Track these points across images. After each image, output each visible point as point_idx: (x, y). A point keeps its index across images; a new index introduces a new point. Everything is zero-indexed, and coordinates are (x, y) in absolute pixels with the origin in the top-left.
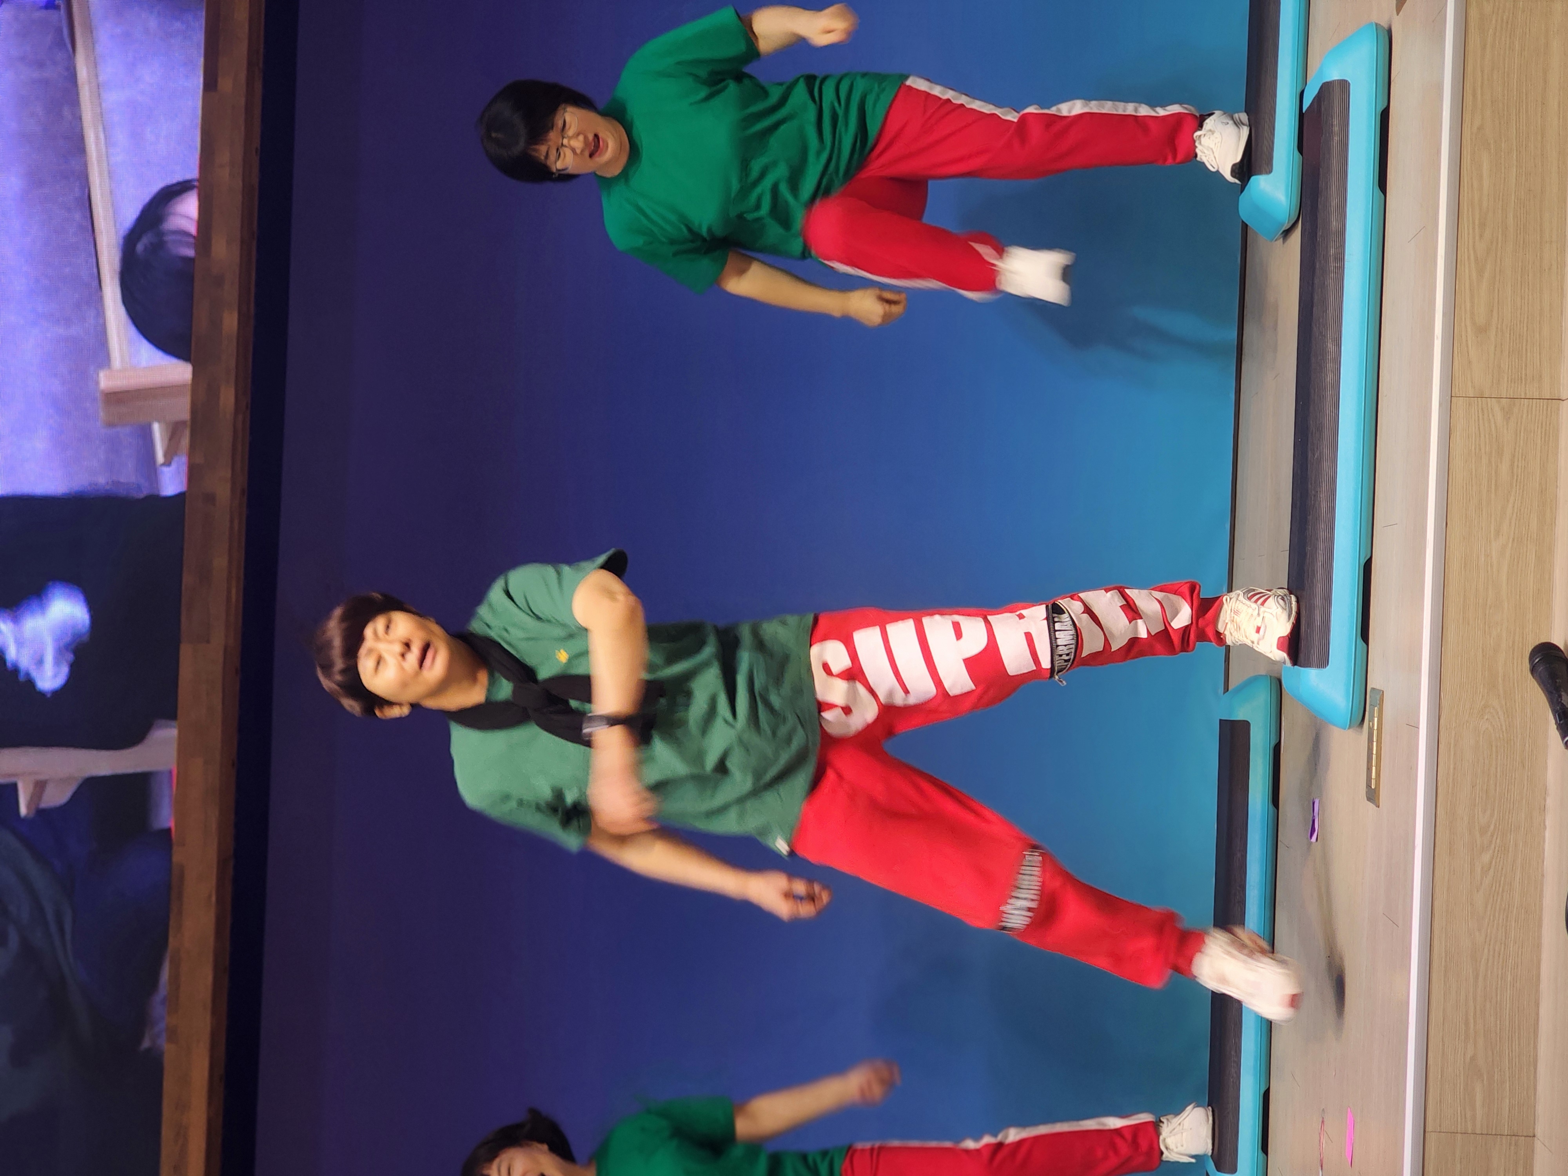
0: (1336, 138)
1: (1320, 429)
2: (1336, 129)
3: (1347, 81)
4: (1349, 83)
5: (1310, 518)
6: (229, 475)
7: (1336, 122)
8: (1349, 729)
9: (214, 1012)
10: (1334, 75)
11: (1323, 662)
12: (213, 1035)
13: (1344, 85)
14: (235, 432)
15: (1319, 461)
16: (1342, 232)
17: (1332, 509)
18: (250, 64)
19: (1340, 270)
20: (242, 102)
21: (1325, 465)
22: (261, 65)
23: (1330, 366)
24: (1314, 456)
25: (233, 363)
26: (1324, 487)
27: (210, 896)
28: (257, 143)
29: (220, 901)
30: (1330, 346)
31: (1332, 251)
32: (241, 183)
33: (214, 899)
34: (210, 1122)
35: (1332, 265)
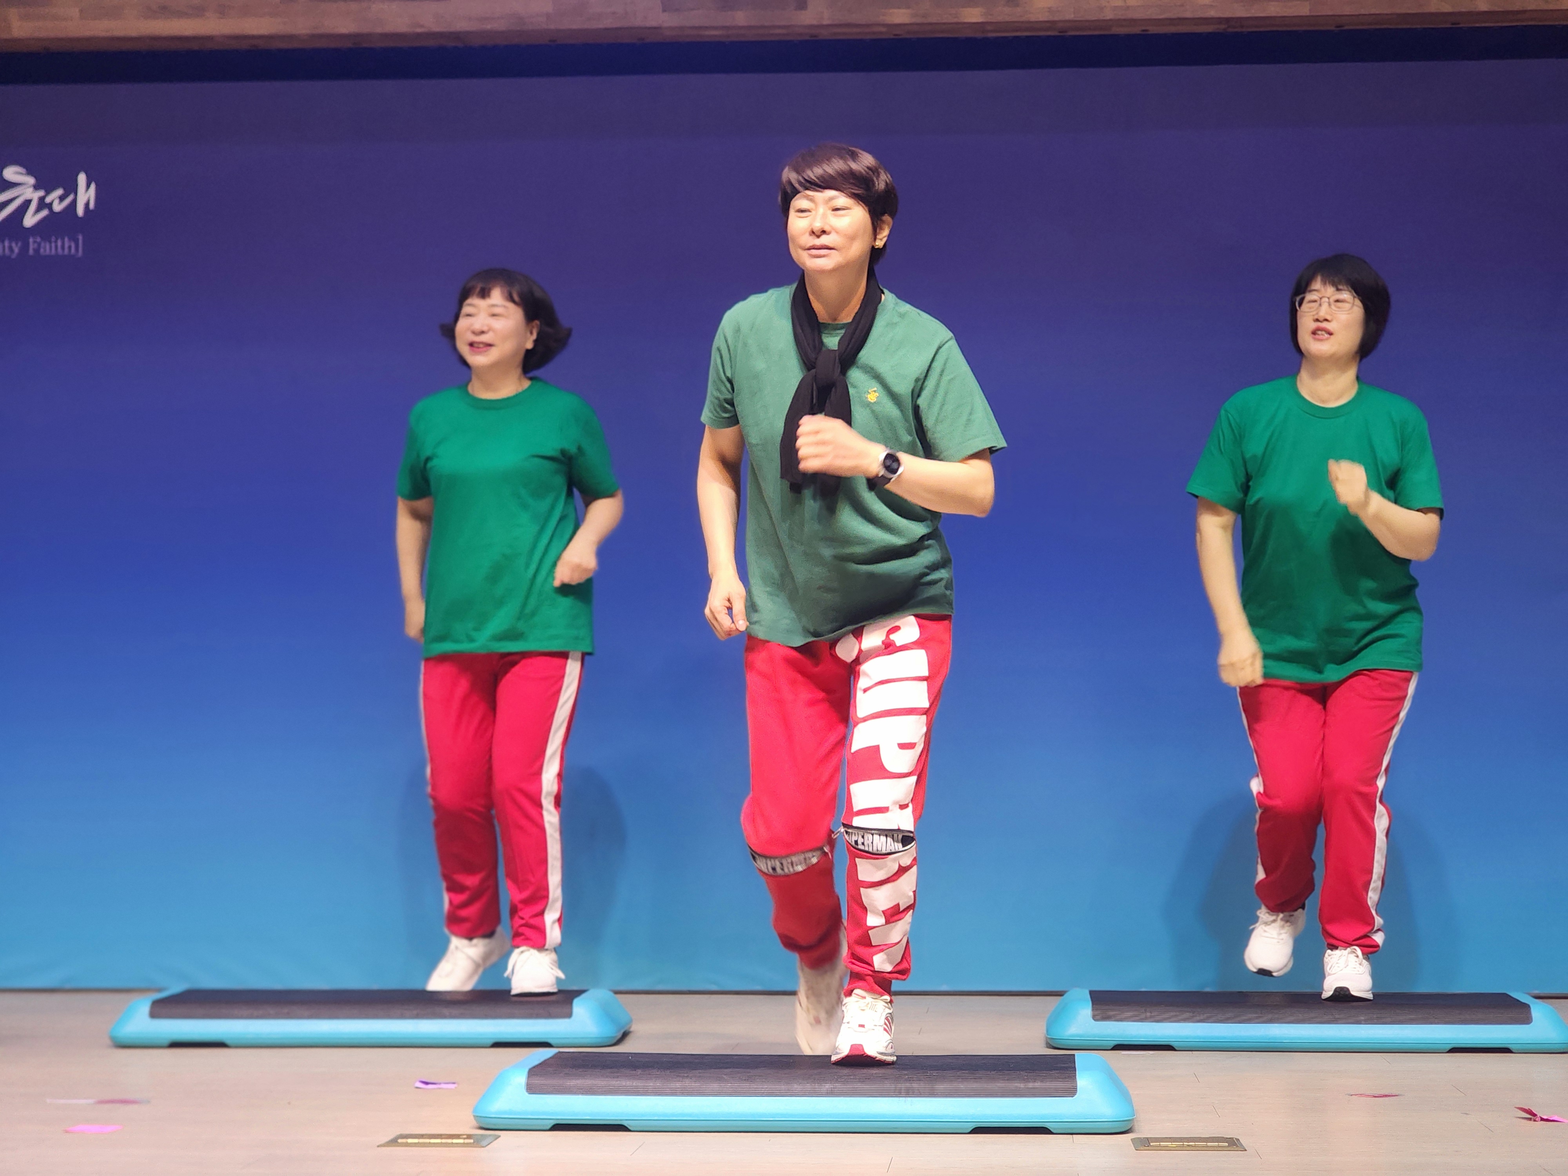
0: (1022, 1086)
1: (749, 1079)
2: (1031, 1085)
3: (1076, 1094)
4: (1073, 1096)
5: (668, 1072)
6: (825, 22)
7: (1038, 1084)
8: (474, 1116)
9: (313, 37)
10: (1083, 1080)
11: (531, 1089)
12: (291, 37)
13: (1072, 1092)
14: (868, 26)
15: (719, 1079)
16: (932, 1094)
17: (674, 1093)
18: (1228, 20)
19: (898, 1094)
20: (1188, 15)
21: (715, 1086)
22: (1230, 30)
23: (808, 1086)
24: (725, 1075)
25: (934, 20)
26: (695, 1085)
27: (422, 26)
28: (1153, 30)
29: (419, 35)
30: (828, 1086)
31: (915, 1085)
32: (1108, 18)
33: (419, 30)
34: (210, 38)
35: (903, 1086)
